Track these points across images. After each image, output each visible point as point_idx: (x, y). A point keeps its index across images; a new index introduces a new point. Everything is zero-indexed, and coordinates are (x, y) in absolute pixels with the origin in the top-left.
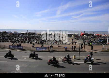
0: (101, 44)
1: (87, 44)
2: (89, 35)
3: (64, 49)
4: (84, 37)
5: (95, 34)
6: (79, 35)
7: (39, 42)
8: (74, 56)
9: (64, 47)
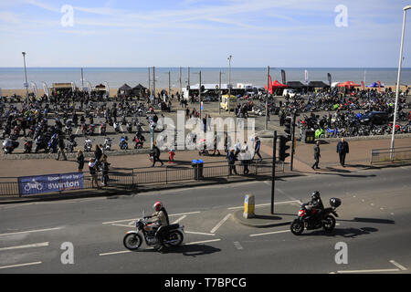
0: (366, 134)
1: (304, 136)
2: (305, 87)
3: (190, 173)
4: (279, 98)
5: (333, 85)
6: (256, 91)
7: (30, 143)
8: (246, 203)
9: (189, 163)
